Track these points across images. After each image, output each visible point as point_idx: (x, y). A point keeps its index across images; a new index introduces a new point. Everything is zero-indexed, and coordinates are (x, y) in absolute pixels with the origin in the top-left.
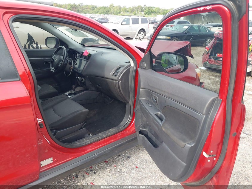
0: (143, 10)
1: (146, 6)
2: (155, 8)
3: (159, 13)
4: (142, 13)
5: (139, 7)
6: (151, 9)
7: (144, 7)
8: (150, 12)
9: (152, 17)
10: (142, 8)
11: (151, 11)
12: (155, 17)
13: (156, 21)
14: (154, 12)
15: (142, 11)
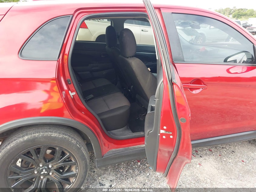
0: (231, 12)
1: (236, 8)
2: (247, 9)
3: (252, 16)
4: (230, 16)
5: (226, 10)
6: (242, 11)
7: (232, 9)
8: (239, 15)
9: (242, 20)
10: (231, 10)
11: (241, 14)
12: (246, 21)
13: (248, 24)
14: (245, 15)
15: (230, 14)
